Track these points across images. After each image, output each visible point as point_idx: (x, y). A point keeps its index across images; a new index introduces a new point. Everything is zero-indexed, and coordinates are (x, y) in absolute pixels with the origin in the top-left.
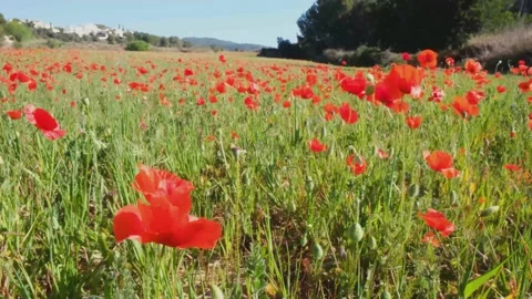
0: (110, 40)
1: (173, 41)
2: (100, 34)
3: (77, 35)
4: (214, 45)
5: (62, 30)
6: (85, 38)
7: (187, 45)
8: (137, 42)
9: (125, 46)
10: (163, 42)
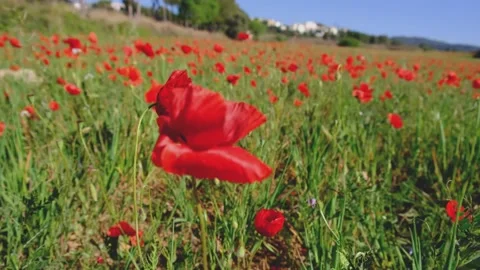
0: (325, 37)
1: (382, 40)
2: (319, 31)
3: (298, 32)
4: (423, 45)
5: (288, 27)
6: (305, 34)
7: (395, 43)
8: (348, 39)
9: (338, 42)
10: (372, 40)
